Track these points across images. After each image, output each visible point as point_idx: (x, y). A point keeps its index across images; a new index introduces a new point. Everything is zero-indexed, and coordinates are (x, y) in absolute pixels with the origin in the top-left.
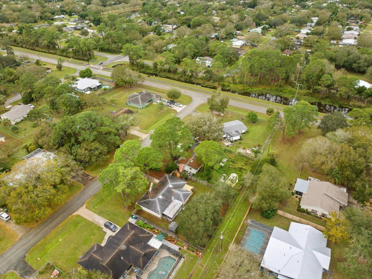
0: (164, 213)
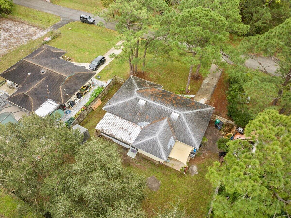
0: (107, 113)
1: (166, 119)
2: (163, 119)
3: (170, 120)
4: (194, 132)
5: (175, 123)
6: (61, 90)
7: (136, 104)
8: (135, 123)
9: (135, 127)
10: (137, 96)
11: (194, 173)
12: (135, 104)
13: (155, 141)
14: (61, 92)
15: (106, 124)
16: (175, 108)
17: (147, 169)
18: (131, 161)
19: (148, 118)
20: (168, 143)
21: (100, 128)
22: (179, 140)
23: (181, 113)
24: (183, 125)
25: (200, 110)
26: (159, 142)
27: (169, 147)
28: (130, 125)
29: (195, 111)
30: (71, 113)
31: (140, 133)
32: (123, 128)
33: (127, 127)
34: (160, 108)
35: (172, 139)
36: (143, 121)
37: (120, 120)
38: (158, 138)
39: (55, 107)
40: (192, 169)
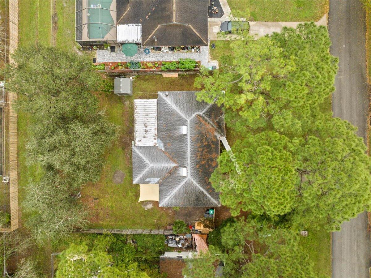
0: (155, 100)
1: (175, 165)
2: (175, 162)
3: (176, 169)
4: (175, 197)
5: (175, 175)
6: (156, 29)
7: (179, 125)
8: (158, 135)
9: (154, 137)
10: (189, 121)
11: (145, 207)
12: (178, 123)
13: (145, 166)
14: (154, 31)
15: (144, 107)
16: (194, 168)
17: (129, 166)
18: (129, 148)
19: (168, 146)
20: (150, 178)
21: (136, 105)
22: (160, 186)
23: (189, 177)
24: (177, 184)
25: (206, 192)
26: (147, 170)
27: (147, 180)
28: (154, 131)
29: (202, 189)
30: (148, 55)
31: (149, 146)
32: (148, 127)
33: (150, 130)
34: (185, 153)
35: (157, 180)
36: (163, 142)
37: (154, 119)
38: (149, 167)
39: (136, 40)
40: (148, 204)
